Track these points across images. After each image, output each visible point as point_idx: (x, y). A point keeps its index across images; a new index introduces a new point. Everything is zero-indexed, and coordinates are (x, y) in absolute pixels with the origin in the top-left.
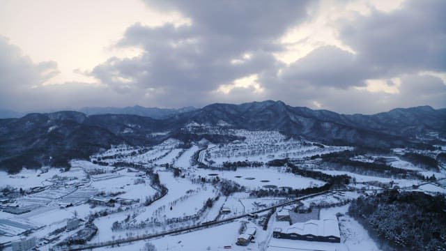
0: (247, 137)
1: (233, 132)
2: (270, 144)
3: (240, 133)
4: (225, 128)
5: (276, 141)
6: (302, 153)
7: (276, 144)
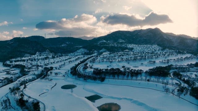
0: (135, 48)
1: (126, 45)
2: (151, 52)
3: (130, 46)
4: (122, 43)
5: (155, 51)
6: (181, 60)
7: (155, 52)
